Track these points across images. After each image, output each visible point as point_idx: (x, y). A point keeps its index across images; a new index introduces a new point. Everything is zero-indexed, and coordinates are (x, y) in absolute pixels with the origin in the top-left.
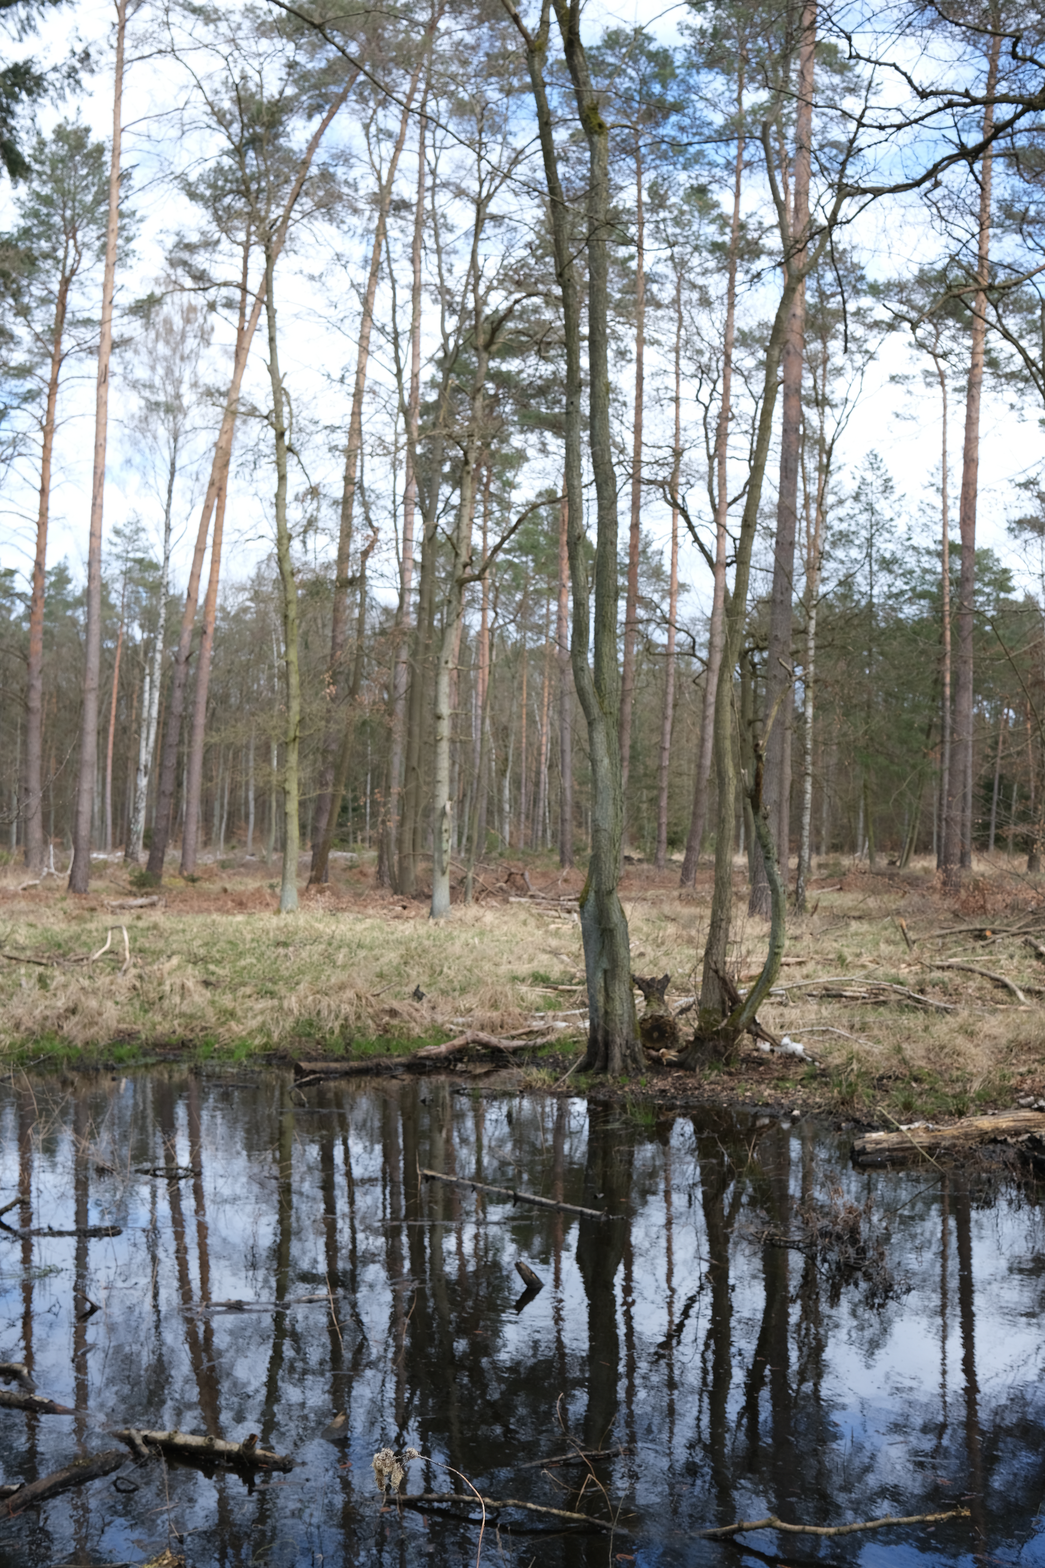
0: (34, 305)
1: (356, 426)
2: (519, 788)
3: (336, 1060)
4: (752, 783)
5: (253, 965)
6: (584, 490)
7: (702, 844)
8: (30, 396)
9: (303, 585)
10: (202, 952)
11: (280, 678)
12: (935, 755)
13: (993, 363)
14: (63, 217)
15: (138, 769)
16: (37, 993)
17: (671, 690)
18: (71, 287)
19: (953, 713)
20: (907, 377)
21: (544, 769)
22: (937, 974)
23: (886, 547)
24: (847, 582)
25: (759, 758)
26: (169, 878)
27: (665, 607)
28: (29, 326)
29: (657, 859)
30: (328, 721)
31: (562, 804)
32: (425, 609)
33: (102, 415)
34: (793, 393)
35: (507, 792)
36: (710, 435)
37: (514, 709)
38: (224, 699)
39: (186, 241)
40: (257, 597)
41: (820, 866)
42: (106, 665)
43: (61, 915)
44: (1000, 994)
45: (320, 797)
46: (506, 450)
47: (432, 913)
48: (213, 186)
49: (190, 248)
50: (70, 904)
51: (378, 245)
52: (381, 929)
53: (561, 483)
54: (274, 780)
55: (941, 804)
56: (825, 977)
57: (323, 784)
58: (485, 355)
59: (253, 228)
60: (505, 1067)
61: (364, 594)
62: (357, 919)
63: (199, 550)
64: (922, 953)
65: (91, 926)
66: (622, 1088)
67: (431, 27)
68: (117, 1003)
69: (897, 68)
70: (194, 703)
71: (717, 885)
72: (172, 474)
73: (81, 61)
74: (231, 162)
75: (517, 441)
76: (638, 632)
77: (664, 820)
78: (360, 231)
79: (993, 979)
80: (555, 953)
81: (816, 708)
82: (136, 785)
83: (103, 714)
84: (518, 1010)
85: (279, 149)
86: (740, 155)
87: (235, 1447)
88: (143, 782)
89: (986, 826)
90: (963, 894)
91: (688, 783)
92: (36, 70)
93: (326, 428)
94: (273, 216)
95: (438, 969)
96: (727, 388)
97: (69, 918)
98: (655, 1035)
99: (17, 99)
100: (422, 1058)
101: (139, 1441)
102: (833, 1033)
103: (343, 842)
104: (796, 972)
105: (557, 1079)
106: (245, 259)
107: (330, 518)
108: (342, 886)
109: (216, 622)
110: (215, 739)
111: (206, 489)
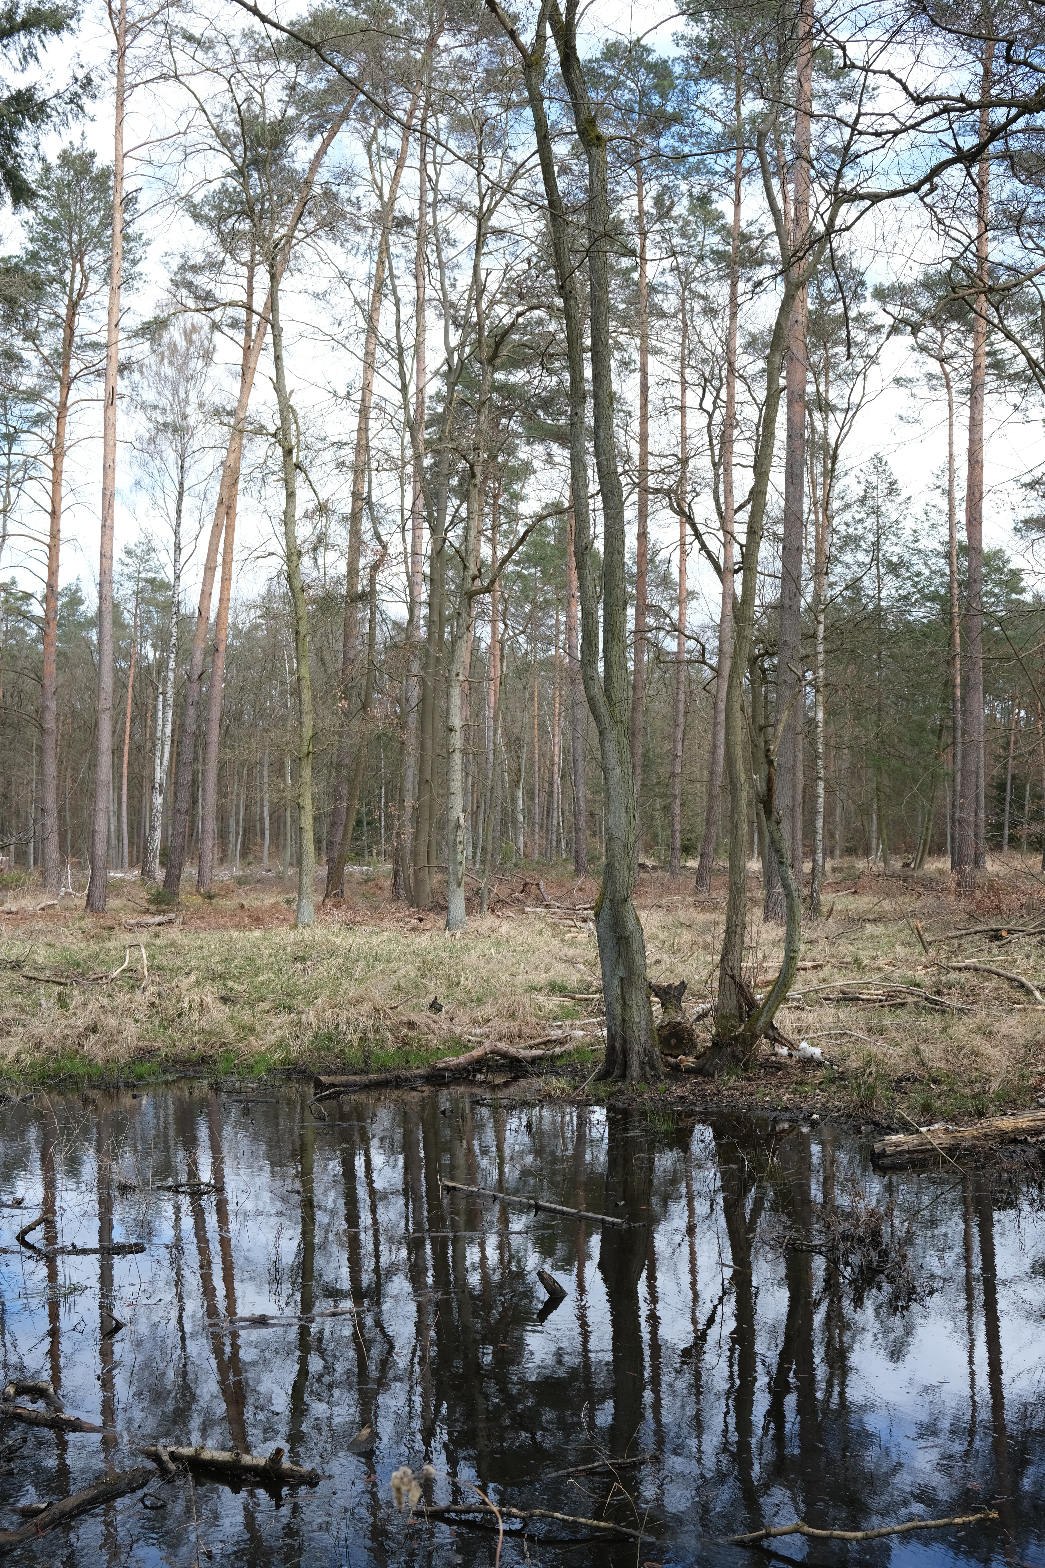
0: (41, 329)
1: (363, 442)
2: (532, 799)
3: (356, 1074)
4: (764, 788)
5: (270, 980)
6: (591, 501)
7: (716, 850)
8: (39, 420)
9: (314, 600)
10: (220, 968)
11: (292, 694)
12: (947, 757)
13: (998, 365)
14: (70, 242)
15: (153, 787)
16: (57, 1012)
17: (682, 697)
18: (79, 310)
19: (964, 713)
20: (911, 381)
21: (557, 778)
22: (953, 976)
23: (892, 550)
24: (854, 585)
25: (770, 763)
26: (187, 896)
27: (675, 615)
28: (38, 350)
29: (671, 866)
30: (341, 736)
31: (576, 813)
32: (435, 622)
33: (110, 437)
34: (797, 398)
35: (520, 803)
36: (715, 442)
37: (526, 720)
38: (237, 717)
39: (191, 263)
40: (267, 613)
41: (834, 870)
42: (120, 684)
43: (80, 935)
44: (1019, 995)
45: (335, 812)
46: (512, 462)
47: (448, 925)
48: (218, 207)
49: (195, 269)
50: (88, 923)
51: (381, 262)
52: (398, 942)
53: (567, 494)
54: (289, 795)
55: (954, 806)
56: (840, 981)
57: (337, 798)
58: (489, 369)
59: (257, 248)
60: (524, 1077)
61: (374, 608)
62: (373, 932)
63: (209, 569)
64: (938, 954)
65: (110, 945)
66: (640, 1096)
67: (431, 43)
68: (136, 1021)
69: (892, 76)
70: (208, 720)
71: (731, 891)
72: (181, 494)
73: (83, 86)
74: (235, 184)
75: (524, 452)
76: (648, 640)
77: (678, 827)
78: (363, 248)
79: (1009, 979)
80: (571, 962)
81: (828, 713)
82: (152, 803)
83: (117, 734)
84: (535, 1020)
85: (283, 169)
86: (739, 163)
87: (262, 1462)
88: (158, 800)
89: (999, 826)
90: (978, 895)
91: (700, 789)
92: (39, 97)
93: (333, 444)
94: (277, 236)
95: (455, 980)
96: (731, 396)
97: (89, 937)
98: (673, 1041)
99: (20, 126)
100: (440, 1069)
101: (166, 1457)
102: (850, 1036)
103: (359, 856)
104: (813, 976)
105: (576, 1088)
106: (250, 279)
107: (340, 534)
108: (357, 899)
109: (228, 639)
110: (229, 756)
111: (214, 509)
